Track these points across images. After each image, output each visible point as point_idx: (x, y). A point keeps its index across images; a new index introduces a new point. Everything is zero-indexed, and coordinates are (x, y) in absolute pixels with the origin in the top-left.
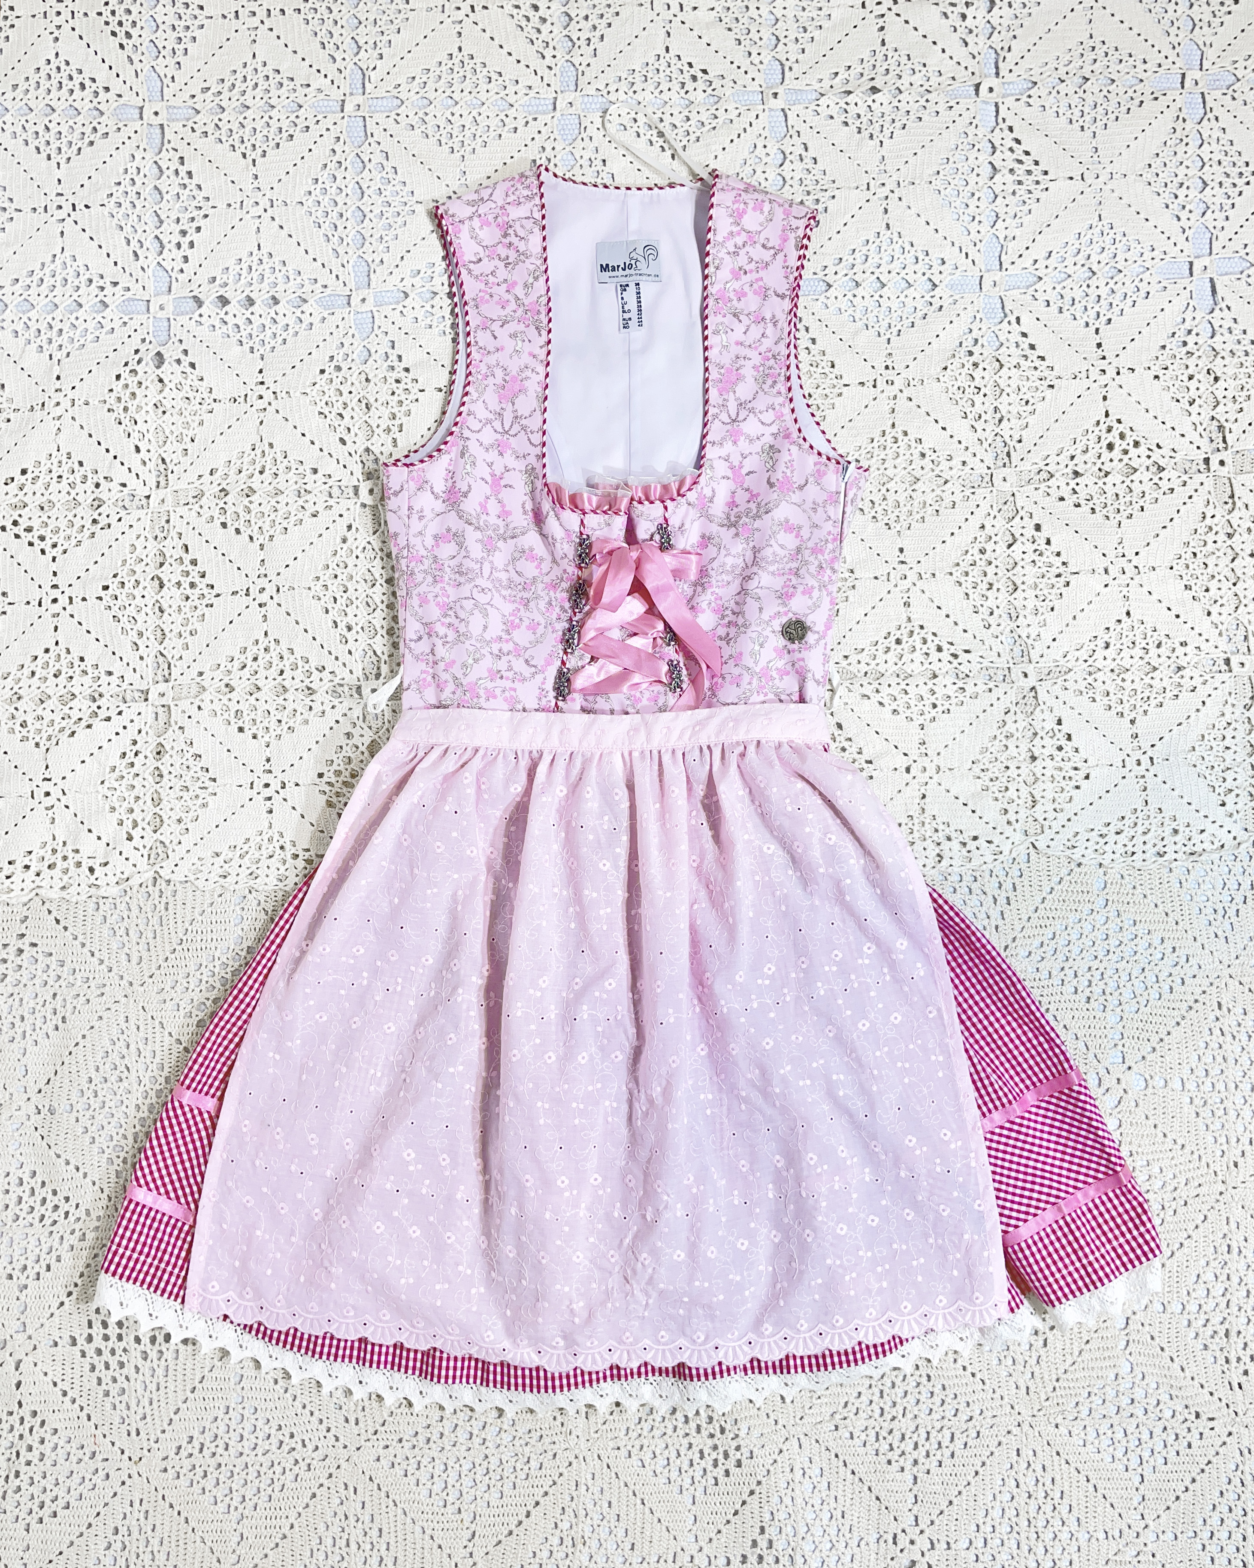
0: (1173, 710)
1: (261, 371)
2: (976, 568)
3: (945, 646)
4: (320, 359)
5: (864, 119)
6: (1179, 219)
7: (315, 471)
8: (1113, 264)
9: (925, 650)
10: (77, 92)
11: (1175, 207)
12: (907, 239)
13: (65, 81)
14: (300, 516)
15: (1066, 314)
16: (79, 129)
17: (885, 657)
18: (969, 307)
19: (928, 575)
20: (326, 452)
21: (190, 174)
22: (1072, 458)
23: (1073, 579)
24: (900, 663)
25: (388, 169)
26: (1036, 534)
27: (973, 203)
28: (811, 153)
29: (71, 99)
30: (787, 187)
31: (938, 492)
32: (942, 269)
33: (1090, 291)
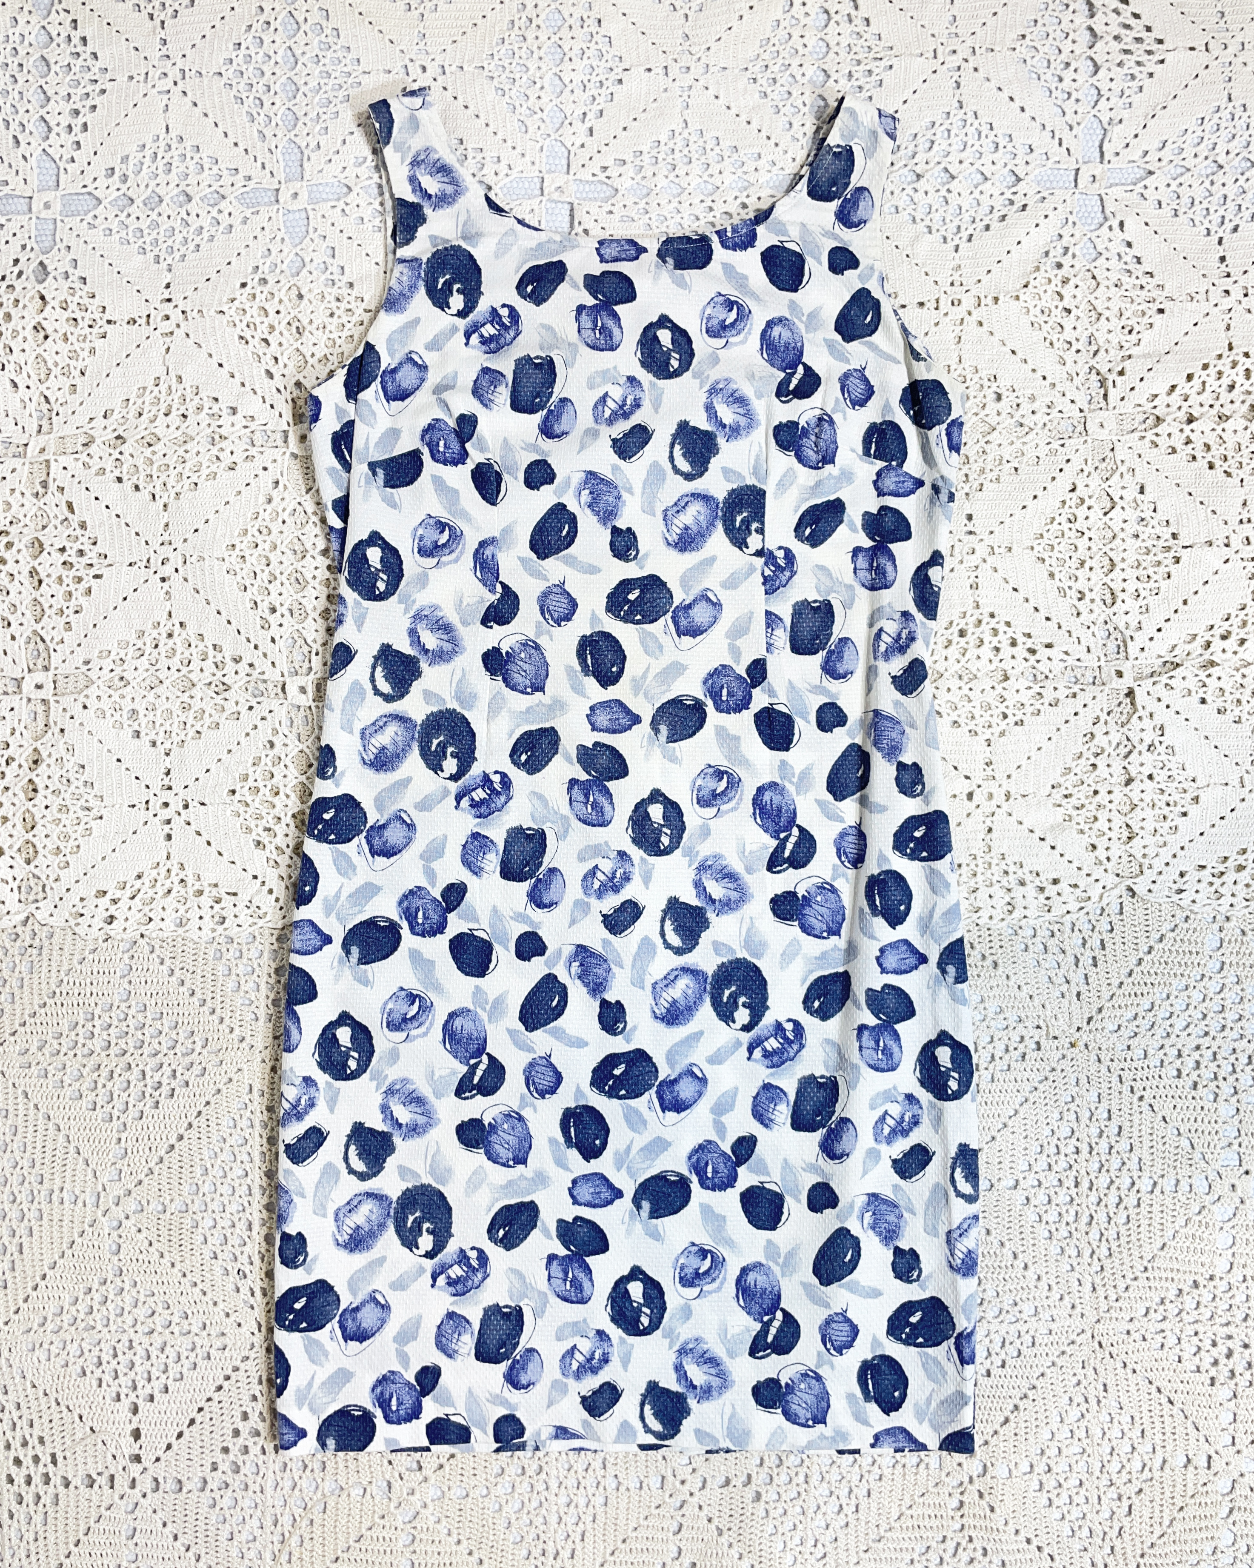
1: (168, 286)
2: (1064, 541)
3: (1020, 639)
4: (242, 269)
7: (234, 411)
8: (1245, 154)
9: (995, 643)
12: (984, 121)
14: (214, 468)
15: (1183, 218)
17: (945, 652)
18: (1060, 208)
19: (1002, 550)
20: (248, 388)
21: (84, 40)
22: (1186, 399)
23: (1184, 554)
24: (963, 660)
25: (328, 30)
26: (1140, 497)
27: (1068, 75)
28: (863, 13)
30: (831, 55)
31: (1018, 444)
32: (1029, 158)
33: (1214, 189)
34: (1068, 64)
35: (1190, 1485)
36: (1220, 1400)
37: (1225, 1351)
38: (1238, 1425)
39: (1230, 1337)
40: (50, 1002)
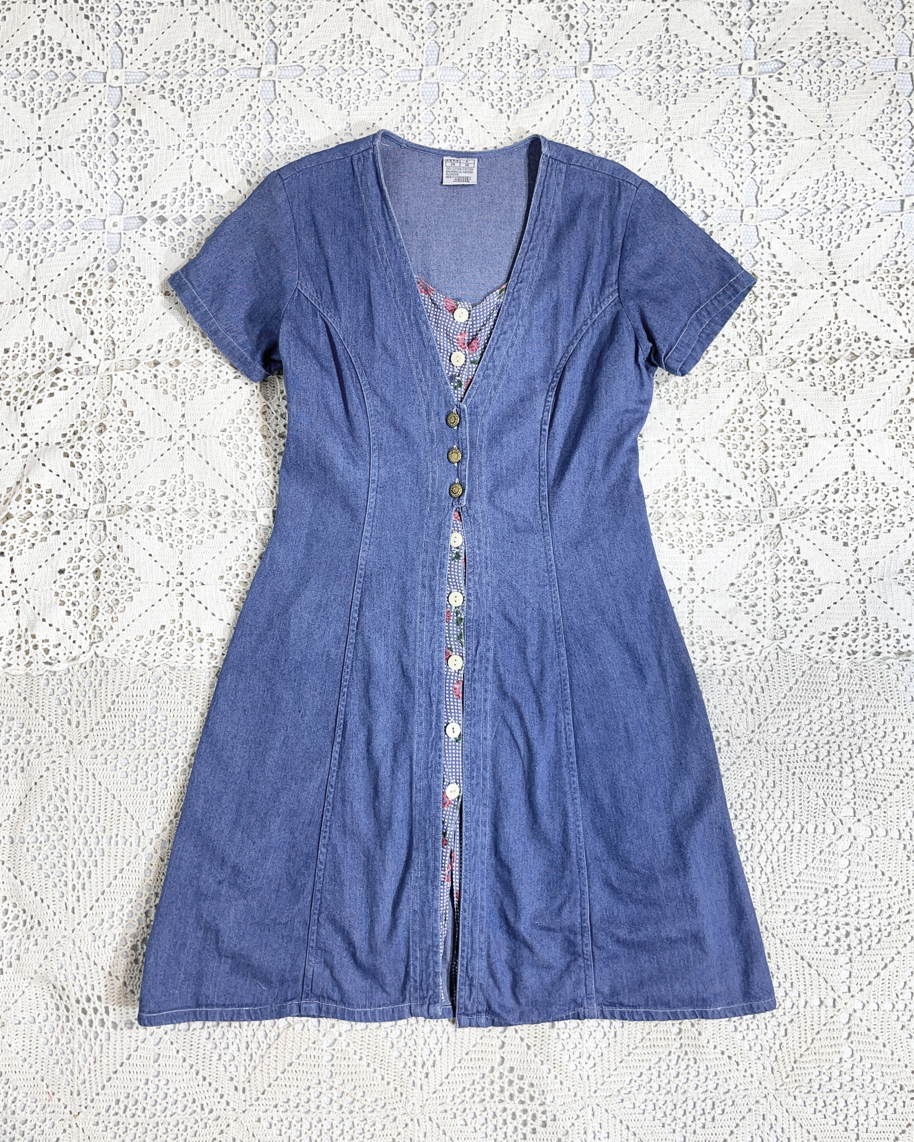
0: (886, 541)
2: (737, 433)
3: (711, 494)
5: (654, 90)
6: (894, 168)
8: (843, 202)
9: (695, 497)
10: (57, 62)
11: (891, 160)
12: (686, 180)
13: (47, 53)
15: (806, 239)
16: (57, 89)
17: (665, 502)
18: (733, 233)
19: (699, 439)
21: (140, 122)
22: (810, 349)
23: (810, 441)
24: (676, 504)
25: (292, 121)
26: (781, 407)
27: (736, 154)
28: (613, 116)
29: (51, 66)
30: (595, 140)
31: (707, 375)
32: (713, 203)
33: (825, 223)
34: (737, 148)
35: (823, 1017)
36: (840, 963)
37: (844, 933)
38: (853, 979)
39: (847, 924)
40: (108, 714)
